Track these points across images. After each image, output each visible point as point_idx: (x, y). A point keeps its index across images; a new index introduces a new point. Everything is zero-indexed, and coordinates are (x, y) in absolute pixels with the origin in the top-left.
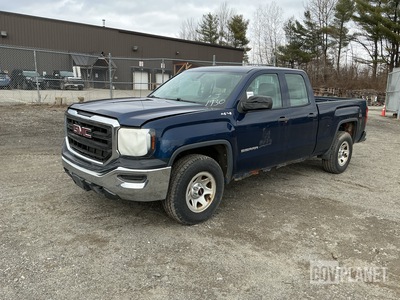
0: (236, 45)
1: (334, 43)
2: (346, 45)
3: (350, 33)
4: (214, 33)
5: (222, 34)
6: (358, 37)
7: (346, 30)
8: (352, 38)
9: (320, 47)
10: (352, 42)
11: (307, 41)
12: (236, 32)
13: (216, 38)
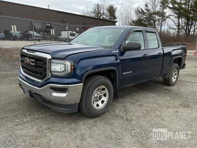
0: (110, 19)
1: (159, 20)
2: (165, 20)
3: (167, 15)
4: (100, 13)
5: (103, 14)
6: (171, 17)
7: (165, 13)
8: (168, 17)
9: (152, 21)
10: (168, 19)
11: (146, 18)
12: (111, 13)
13: (101, 16)
